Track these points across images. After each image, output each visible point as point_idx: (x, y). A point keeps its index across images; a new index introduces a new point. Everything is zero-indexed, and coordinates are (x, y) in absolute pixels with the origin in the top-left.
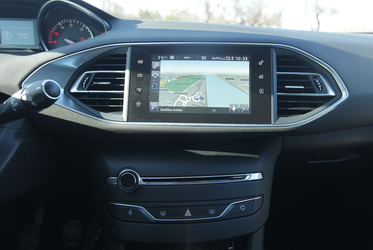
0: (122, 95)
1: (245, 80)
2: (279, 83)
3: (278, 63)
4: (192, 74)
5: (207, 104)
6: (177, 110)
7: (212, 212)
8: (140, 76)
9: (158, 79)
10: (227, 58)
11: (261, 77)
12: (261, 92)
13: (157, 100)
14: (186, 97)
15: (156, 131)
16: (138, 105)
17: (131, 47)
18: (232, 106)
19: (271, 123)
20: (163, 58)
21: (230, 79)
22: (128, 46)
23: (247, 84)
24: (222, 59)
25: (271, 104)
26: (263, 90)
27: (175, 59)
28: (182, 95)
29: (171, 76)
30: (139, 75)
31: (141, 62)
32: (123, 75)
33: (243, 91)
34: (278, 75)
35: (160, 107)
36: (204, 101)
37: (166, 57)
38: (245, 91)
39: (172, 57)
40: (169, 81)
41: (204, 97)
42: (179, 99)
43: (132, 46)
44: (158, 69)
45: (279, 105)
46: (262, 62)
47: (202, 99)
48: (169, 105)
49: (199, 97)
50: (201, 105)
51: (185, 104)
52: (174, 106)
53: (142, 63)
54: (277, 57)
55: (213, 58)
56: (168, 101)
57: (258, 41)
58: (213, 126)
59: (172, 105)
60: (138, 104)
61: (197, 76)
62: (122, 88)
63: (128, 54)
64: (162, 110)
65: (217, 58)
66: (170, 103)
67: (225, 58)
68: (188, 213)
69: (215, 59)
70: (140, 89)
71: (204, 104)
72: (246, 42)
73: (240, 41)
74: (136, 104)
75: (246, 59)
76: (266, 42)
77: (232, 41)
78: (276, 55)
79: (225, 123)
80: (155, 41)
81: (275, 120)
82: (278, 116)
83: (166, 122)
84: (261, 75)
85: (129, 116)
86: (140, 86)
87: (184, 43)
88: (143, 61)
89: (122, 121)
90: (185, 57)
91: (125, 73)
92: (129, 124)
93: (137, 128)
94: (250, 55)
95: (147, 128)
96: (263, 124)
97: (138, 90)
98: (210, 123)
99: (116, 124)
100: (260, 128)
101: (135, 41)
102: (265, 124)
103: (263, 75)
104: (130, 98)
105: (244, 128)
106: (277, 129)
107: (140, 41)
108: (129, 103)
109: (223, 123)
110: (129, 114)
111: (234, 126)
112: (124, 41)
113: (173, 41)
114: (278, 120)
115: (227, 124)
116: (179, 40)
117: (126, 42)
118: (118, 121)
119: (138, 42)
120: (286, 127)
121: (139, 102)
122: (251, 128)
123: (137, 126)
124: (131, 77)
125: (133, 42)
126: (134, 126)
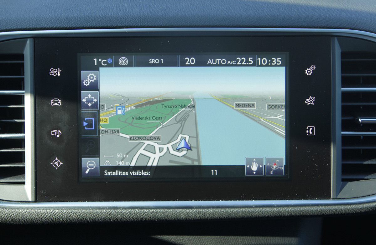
0: (21, 143)
1: (276, 107)
2: (345, 111)
3: (345, 67)
4: (166, 96)
5: (199, 160)
6: (139, 173)
8: (56, 104)
9: (96, 107)
10: (239, 60)
11: (310, 101)
12: (309, 134)
13: (95, 152)
14: (157, 147)
16: (55, 165)
17: (32, 39)
18: (250, 161)
19: (328, 197)
20: (104, 63)
21: (246, 105)
22: (25, 37)
23: (281, 116)
24: (229, 62)
25: (330, 157)
26: (313, 128)
27: (130, 65)
28: (147, 142)
29: (122, 102)
30: (55, 102)
31: (55, 72)
32: (20, 100)
33: (273, 130)
34: (344, 94)
35: (103, 168)
36: (193, 154)
37: (110, 61)
38: (278, 130)
39: (123, 60)
40: (120, 112)
41: (193, 144)
42: (141, 151)
43: (35, 38)
44: (95, 87)
45: (345, 154)
46: (313, 68)
47: (189, 148)
48: (122, 164)
49: (182, 145)
50: (189, 163)
51: (154, 160)
52: (133, 164)
53: (59, 75)
54: (343, 55)
55: (209, 61)
56: (120, 156)
57: (304, 24)
58: (214, 207)
59: (127, 164)
60: (56, 163)
61: (177, 100)
62: (20, 128)
63: (28, 52)
64: (108, 173)
65: (219, 60)
66: (123, 159)
67: (235, 59)
69: (214, 62)
70: (59, 131)
71: (193, 160)
72: (279, 26)
73: (268, 25)
74: (51, 163)
75: (279, 63)
76: (323, 25)
77: (249, 25)
78: (340, 51)
79: (237, 200)
80: (83, 27)
81: (339, 190)
82: (345, 181)
83: (118, 201)
84: (311, 97)
85: (38, 190)
86: (57, 126)
87: (148, 31)
88: (61, 71)
89: (24, 202)
90: (152, 61)
91: (24, 96)
92: (39, 208)
93: (58, 216)
94: (288, 53)
95: (78, 215)
96: (313, 199)
97: (54, 133)
98: (207, 200)
99: (10, 208)
100: (309, 208)
101: (40, 27)
102: (318, 199)
103: (314, 98)
104: (38, 151)
105: (276, 210)
106: (342, 209)
107: (50, 27)
108: (37, 162)
109: (233, 200)
110: (37, 187)
111: (257, 207)
112: (14, 27)
113: (122, 26)
114: (343, 190)
115: (242, 200)
116: (136, 24)
117: (18, 27)
118: (14, 201)
119: (46, 27)
120: (361, 206)
121: (57, 161)
122: (290, 209)
123: (57, 211)
124: (37, 106)
125: (35, 28)
126: (50, 212)
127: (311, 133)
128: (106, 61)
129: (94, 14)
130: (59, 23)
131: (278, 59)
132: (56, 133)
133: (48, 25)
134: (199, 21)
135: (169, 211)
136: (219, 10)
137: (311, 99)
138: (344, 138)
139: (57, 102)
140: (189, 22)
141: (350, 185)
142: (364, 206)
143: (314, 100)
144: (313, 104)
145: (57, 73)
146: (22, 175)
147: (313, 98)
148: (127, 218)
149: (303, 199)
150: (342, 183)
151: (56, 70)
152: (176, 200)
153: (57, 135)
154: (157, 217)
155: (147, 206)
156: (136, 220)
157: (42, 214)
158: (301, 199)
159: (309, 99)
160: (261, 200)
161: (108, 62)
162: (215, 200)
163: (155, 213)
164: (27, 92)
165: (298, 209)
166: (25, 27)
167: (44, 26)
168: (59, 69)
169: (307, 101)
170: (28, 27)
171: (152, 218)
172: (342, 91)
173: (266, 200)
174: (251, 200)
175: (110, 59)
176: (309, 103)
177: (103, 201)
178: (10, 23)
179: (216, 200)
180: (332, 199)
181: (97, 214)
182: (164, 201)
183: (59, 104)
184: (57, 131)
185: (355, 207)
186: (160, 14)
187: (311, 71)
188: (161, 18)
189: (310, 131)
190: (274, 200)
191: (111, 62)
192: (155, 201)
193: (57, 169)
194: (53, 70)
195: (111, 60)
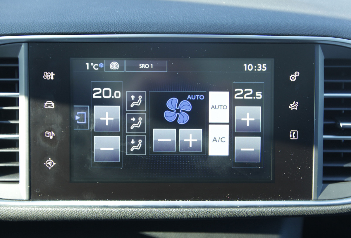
0: (15, 143)
3: (328, 73)
8: (49, 107)
11: (293, 106)
12: (292, 137)
15: (89, 217)
16: (49, 165)
17: (26, 44)
19: (309, 198)
20: (96, 67)
22: (20, 42)
25: (312, 161)
26: (296, 132)
30: (48, 105)
31: (49, 76)
32: (14, 101)
34: (326, 99)
43: (29, 42)
46: (296, 74)
53: (52, 78)
54: (327, 62)
57: (289, 32)
58: (200, 207)
60: (49, 163)
62: (15, 129)
63: (22, 56)
70: (53, 133)
72: (265, 34)
73: (254, 32)
74: (45, 164)
75: (264, 69)
76: (307, 33)
77: (236, 32)
78: (324, 58)
79: (222, 200)
80: (76, 32)
81: (320, 192)
82: (326, 182)
83: (108, 200)
84: (294, 102)
85: (32, 189)
86: (50, 128)
87: (138, 37)
88: (54, 74)
89: (18, 200)
90: (142, 65)
91: (18, 98)
92: (33, 206)
93: (51, 214)
94: (273, 60)
95: (70, 213)
96: (295, 200)
97: (47, 135)
98: (193, 200)
99: (6, 206)
100: (291, 208)
101: (34, 32)
102: (300, 200)
103: (298, 103)
104: (32, 152)
105: (260, 210)
106: (322, 210)
107: (44, 32)
108: (31, 162)
109: (219, 200)
110: (31, 186)
111: (241, 207)
112: (9, 32)
113: (114, 32)
114: (324, 192)
115: (227, 200)
116: (127, 30)
117: (14, 32)
118: (9, 200)
119: (40, 33)
120: (340, 207)
121: (50, 161)
122: (273, 209)
123: (50, 209)
124: (31, 108)
125: (29, 33)
126: (43, 210)
127: (294, 137)
128: (97, 65)
129: (86, 20)
130: (53, 28)
131: (264, 65)
132: (50, 134)
133: (42, 30)
134: (188, 27)
135: (158, 210)
136: (207, 17)
137: (294, 105)
138: (326, 141)
139: (51, 105)
140: (179, 29)
141: (331, 187)
142: (344, 208)
143: (298, 105)
144: (296, 109)
145: (51, 77)
146: (16, 174)
147: (296, 104)
148: (117, 217)
149: (285, 200)
150: (322, 185)
151: (49, 74)
152: (164, 200)
153: (50, 136)
154: (146, 216)
155: (136, 206)
156: (125, 218)
157: (36, 212)
158: (284, 200)
159: (293, 104)
160: (246, 200)
161: (100, 66)
162: (201, 200)
163: (144, 212)
164: (21, 94)
165: (280, 209)
166: (20, 32)
167: (38, 31)
168: (52, 72)
169: (291, 106)
170: (23, 32)
171: (141, 217)
172: (324, 97)
173: (250, 200)
174: (236, 200)
175: (101, 64)
176: (293, 108)
177: (94, 200)
178: (6, 28)
179: (203, 200)
180: (313, 200)
181: (88, 212)
182: (152, 200)
183: (52, 106)
184: (50, 132)
185: (335, 208)
186: (150, 20)
187: (295, 77)
188: (151, 24)
189: (293, 135)
190: (258, 200)
191: (103, 66)
192: (144, 200)
193: (50, 169)
194: (47, 73)
195: (103, 64)
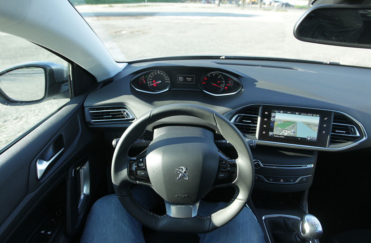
0: (256, 127)
1: (316, 126)
2: (333, 128)
3: (334, 118)
4: (290, 121)
5: (296, 136)
6: (282, 137)
7: (292, 181)
8: (266, 120)
9: (274, 121)
12: (323, 133)
13: (272, 131)
14: (287, 131)
15: (272, 145)
18: (308, 137)
19: (326, 147)
20: (277, 112)
21: (309, 125)
22: (261, 105)
23: (317, 128)
25: (328, 138)
26: (325, 132)
27: (283, 113)
28: (285, 130)
29: (280, 121)
31: (266, 113)
33: (315, 131)
34: (333, 125)
35: (274, 135)
36: (295, 134)
37: (279, 112)
38: (316, 131)
39: (282, 112)
40: (279, 123)
41: (295, 132)
42: (283, 132)
43: (263, 105)
44: (274, 117)
45: (331, 138)
46: (327, 118)
47: (294, 133)
48: (278, 134)
49: (293, 132)
50: (294, 136)
51: (286, 134)
52: (281, 135)
54: (334, 116)
55: (302, 114)
56: (278, 132)
57: (326, 108)
58: (298, 146)
59: (279, 134)
61: (293, 122)
62: (256, 124)
63: (260, 108)
64: (274, 136)
65: (304, 114)
66: (279, 133)
67: (308, 114)
68: (282, 181)
71: (295, 135)
72: (320, 108)
74: (263, 132)
75: (318, 116)
76: (330, 109)
81: (328, 146)
82: (330, 144)
85: (259, 137)
89: (256, 140)
90: (288, 112)
91: (258, 117)
92: (259, 142)
94: (321, 114)
100: (321, 149)
102: (323, 147)
104: (260, 129)
105: (313, 149)
106: (329, 150)
107: (267, 103)
108: (259, 131)
116: (286, 104)
119: (265, 103)
124: (261, 120)
125: (263, 103)
126: (261, 143)
138: (332, 134)
141: (332, 145)
142: (334, 150)
146: (255, 134)
147: (325, 125)
165: (318, 149)
166: (261, 103)
171: (284, 147)
184: (265, 126)
185: (332, 150)
193: (264, 134)
